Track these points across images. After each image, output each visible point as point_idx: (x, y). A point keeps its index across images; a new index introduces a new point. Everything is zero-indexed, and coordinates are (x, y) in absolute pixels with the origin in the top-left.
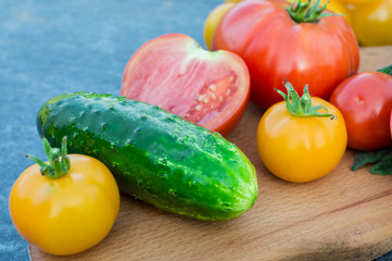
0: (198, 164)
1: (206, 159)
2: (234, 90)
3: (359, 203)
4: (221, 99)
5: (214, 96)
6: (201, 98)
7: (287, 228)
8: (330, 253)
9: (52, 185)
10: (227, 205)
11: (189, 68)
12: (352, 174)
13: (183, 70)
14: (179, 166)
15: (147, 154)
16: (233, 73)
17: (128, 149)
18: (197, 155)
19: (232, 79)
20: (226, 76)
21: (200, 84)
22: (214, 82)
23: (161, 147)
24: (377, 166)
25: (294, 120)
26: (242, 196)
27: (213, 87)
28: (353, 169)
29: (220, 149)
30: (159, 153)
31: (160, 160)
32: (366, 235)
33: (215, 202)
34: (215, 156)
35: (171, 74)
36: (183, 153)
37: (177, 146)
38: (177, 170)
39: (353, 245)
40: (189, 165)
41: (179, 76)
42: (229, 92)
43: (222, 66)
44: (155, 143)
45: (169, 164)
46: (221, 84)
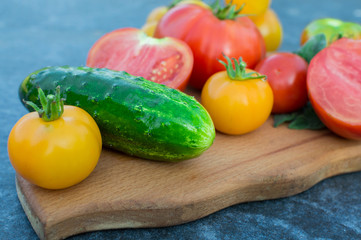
0: (168, 108)
1: (175, 105)
2: (181, 65)
3: (287, 148)
4: (171, 71)
5: (165, 70)
6: (154, 72)
7: (236, 166)
8: (273, 184)
9: (48, 126)
10: (194, 142)
11: (141, 51)
12: (275, 130)
13: (137, 53)
14: (153, 111)
15: (125, 103)
16: (178, 53)
17: (108, 100)
18: (167, 102)
19: (178, 57)
20: (174, 55)
21: (153, 62)
22: (163, 60)
23: (137, 97)
24: (293, 123)
25: (234, 83)
26: (205, 135)
27: (164, 63)
28: (274, 126)
29: (183, 99)
30: (135, 102)
31: (136, 107)
32: (299, 169)
33: (184, 140)
34: (181, 103)
35: (128, 56)
36: (155, 101)
37: (149, 96)
38: (151, 114)
39: (290, 177)
40: (161, 110)
41: (135, 57)
42: (177, 66)
43: (169, 49)
44: (131, 95)
45: (145, 109)
46: (170, 61)
